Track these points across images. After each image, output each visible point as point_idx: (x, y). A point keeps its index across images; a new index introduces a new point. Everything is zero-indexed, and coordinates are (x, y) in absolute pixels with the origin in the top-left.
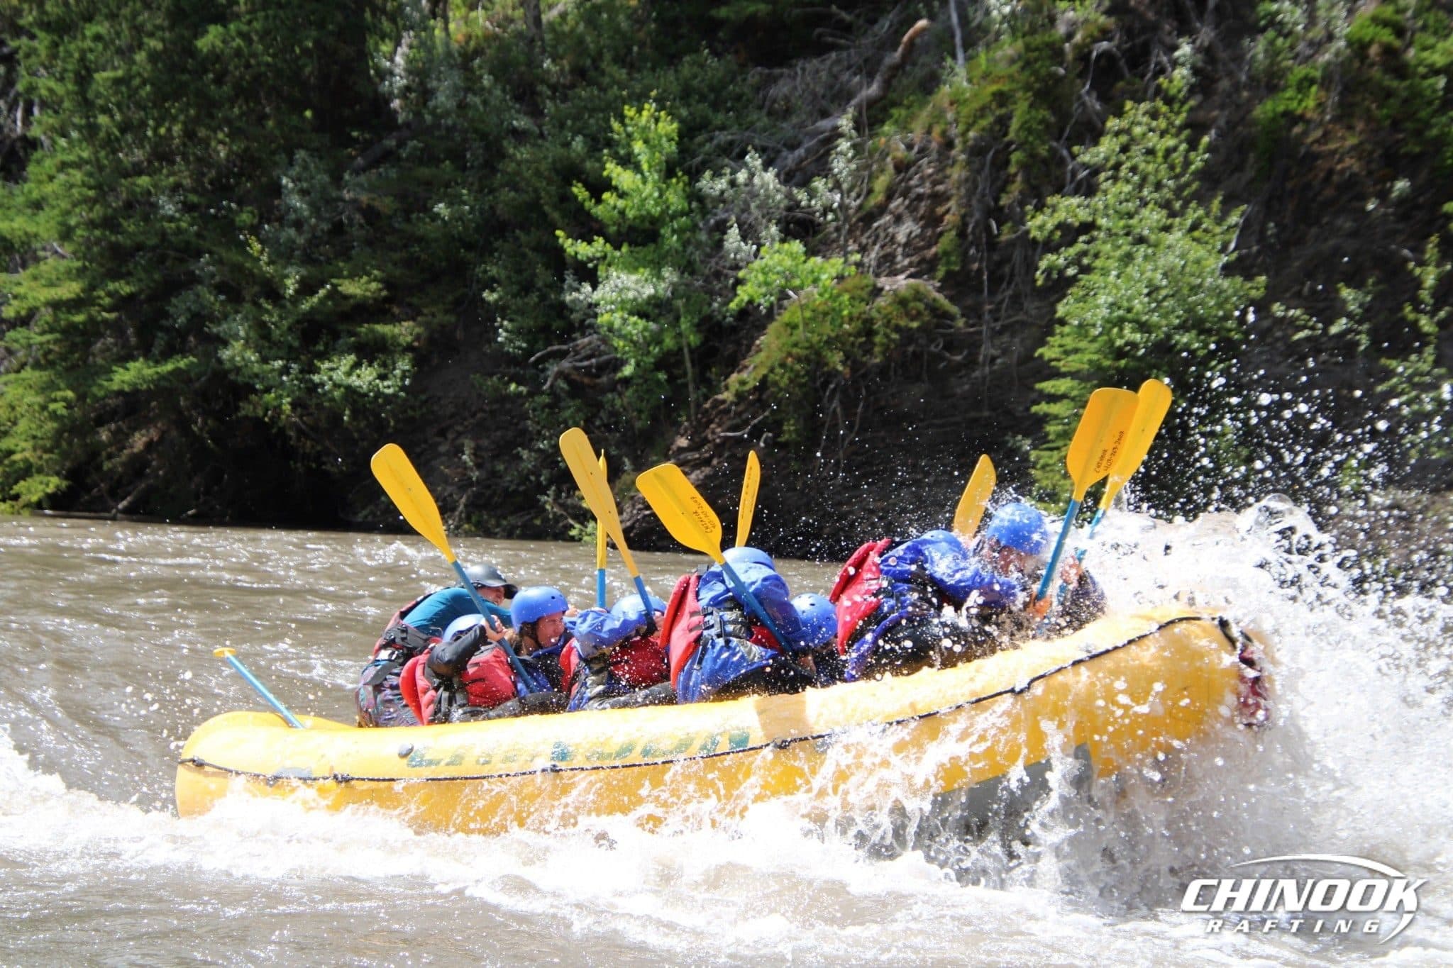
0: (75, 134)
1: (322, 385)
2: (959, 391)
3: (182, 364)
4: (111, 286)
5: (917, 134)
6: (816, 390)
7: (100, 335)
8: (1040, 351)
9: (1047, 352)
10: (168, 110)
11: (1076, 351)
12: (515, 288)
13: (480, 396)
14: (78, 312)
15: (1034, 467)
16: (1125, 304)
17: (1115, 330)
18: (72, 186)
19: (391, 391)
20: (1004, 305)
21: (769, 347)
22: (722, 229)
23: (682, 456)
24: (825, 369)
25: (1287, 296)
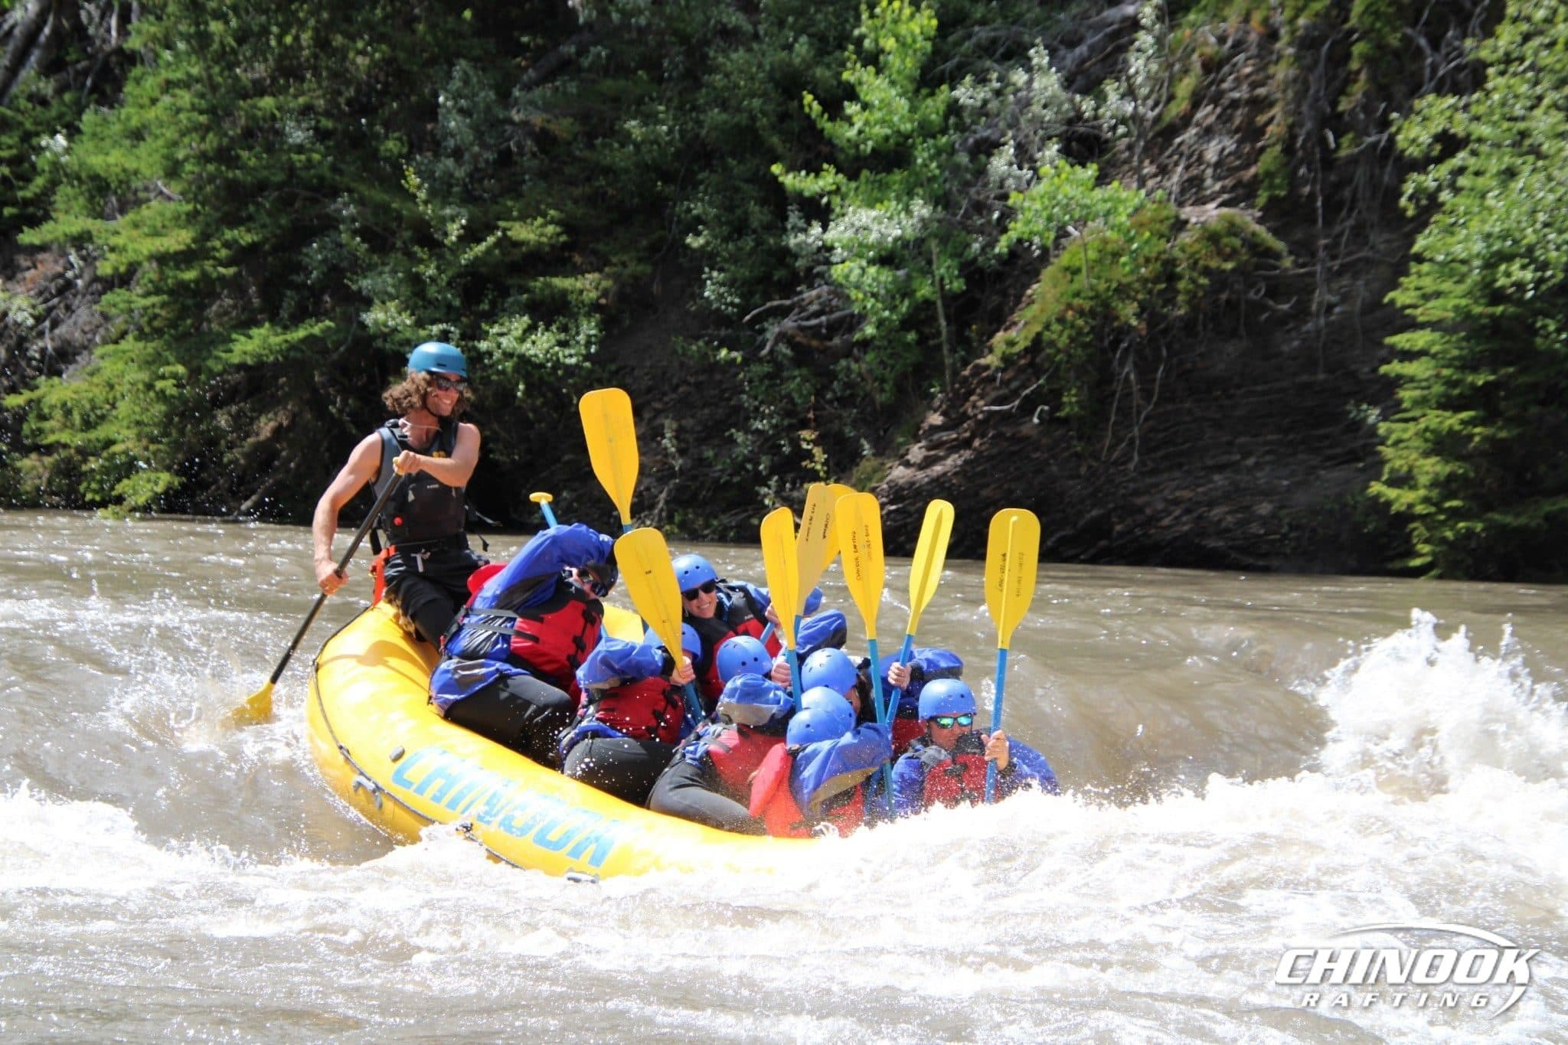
0: (181, 46)
1: (490, 354)
2: (1285, 348)
3: (317, 330)
4: (229, 235)
5: (1231, 24)
6: (1103, 351)
7: (215, 296)
8: (1391, 295)
9: (1400, 297)
10: (295, 13)
11: (1438, 294)
12: (725, 230)
13: (682, 365)
14: (189, 268)
15: (1382, 443)
17: (1500, 268)
18: (179, 111)
19: (573, 361)
20: (1344, 239)
21: (1043, 298)
22: (988, 147)
23: (936, 437)
24: (1116, 324)
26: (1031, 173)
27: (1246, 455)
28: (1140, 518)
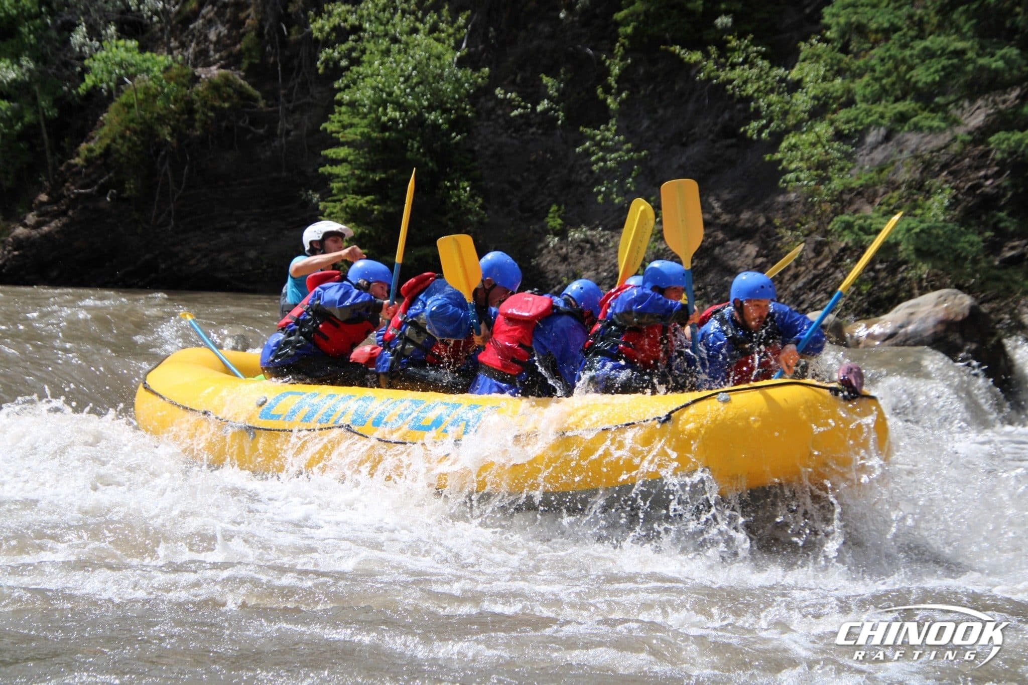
2: (262, 157)
6: (150, 156)
8: (324, 125)
9: (329, 126)
11: (351, 125)
16: (387, 89)
17: (381, 109)
20: (295, 90)
21: (111, 122)
22: (70, 27)
23: (43, 209)
24: (157, 140)
25: (505, 83)
26: (97, 44)
27: (240, 221)
28: (176, 260)
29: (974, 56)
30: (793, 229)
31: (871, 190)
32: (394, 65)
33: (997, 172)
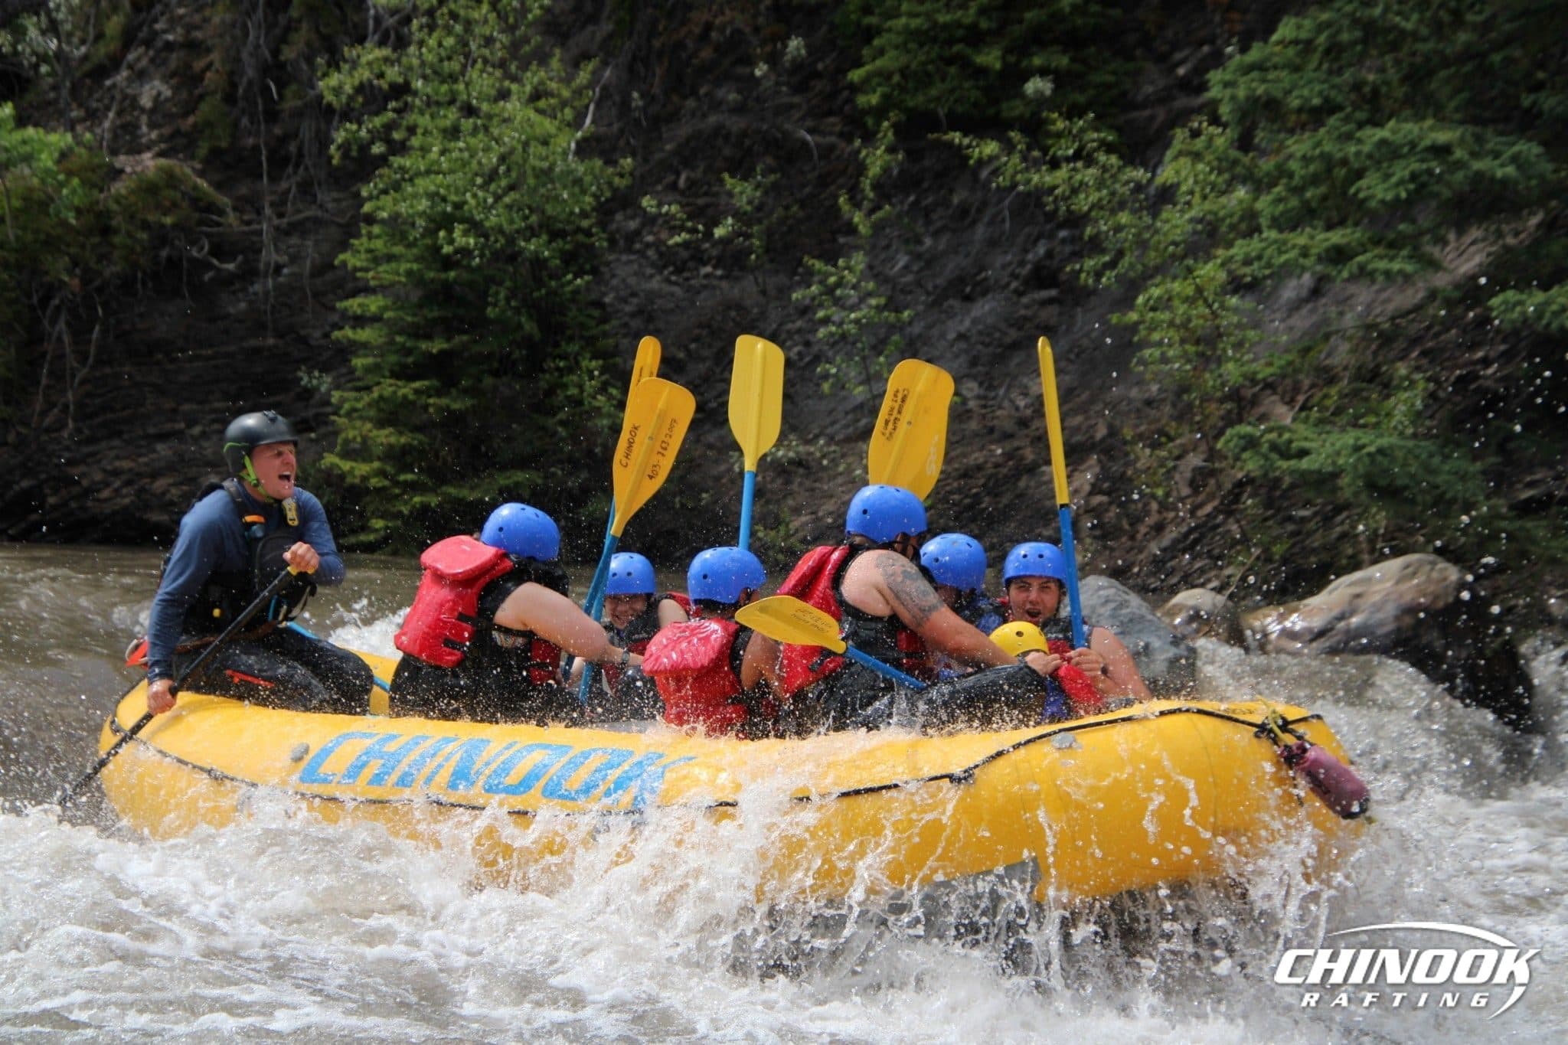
2: (231, 310)
6: (32, 308)
8: (342, 257)
9: (351, 259)
15: (335, 413)
16: (453, 198)
17: (442, 234)
20: (291, 196)
24: (45, 279)
25: (659, 188)
27: (192, 423)
28: (75, 490)
29: (1466, 157)
30: (1155, 446)
31: (1288, 381)
32: (466, 155)
33: (1503, 354)
